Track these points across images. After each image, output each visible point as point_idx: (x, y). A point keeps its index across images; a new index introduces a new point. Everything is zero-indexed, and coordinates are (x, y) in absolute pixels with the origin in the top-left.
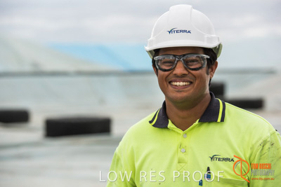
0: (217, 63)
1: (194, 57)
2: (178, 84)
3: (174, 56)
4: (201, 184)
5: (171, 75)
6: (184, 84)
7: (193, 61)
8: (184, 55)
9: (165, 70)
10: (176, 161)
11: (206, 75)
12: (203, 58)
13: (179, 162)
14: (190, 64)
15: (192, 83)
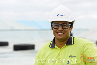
0: (73, 26)
1: (65, 25)
2: (59, 33)
5: (57, 30)
6: (62, 33)
7: (65, 26)
9: (55, 29)
10: (58, 59)
13: (59, 59)
14: (64, 26)
15: (64, 33)
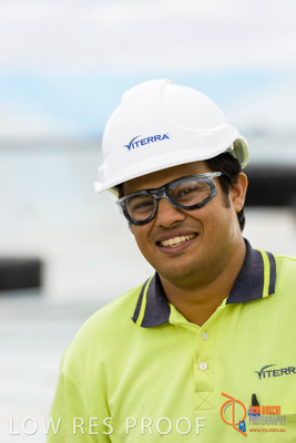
5: (155, 229)
6: (183, 238)
11: (223, 210)
13: (197, 391)
15: (196, 234)
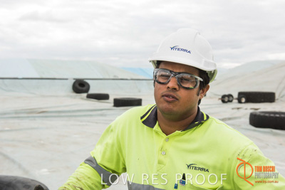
3: (171, 71)
4: (176, 187)
8: (179, 73)
12: (196, 79)
